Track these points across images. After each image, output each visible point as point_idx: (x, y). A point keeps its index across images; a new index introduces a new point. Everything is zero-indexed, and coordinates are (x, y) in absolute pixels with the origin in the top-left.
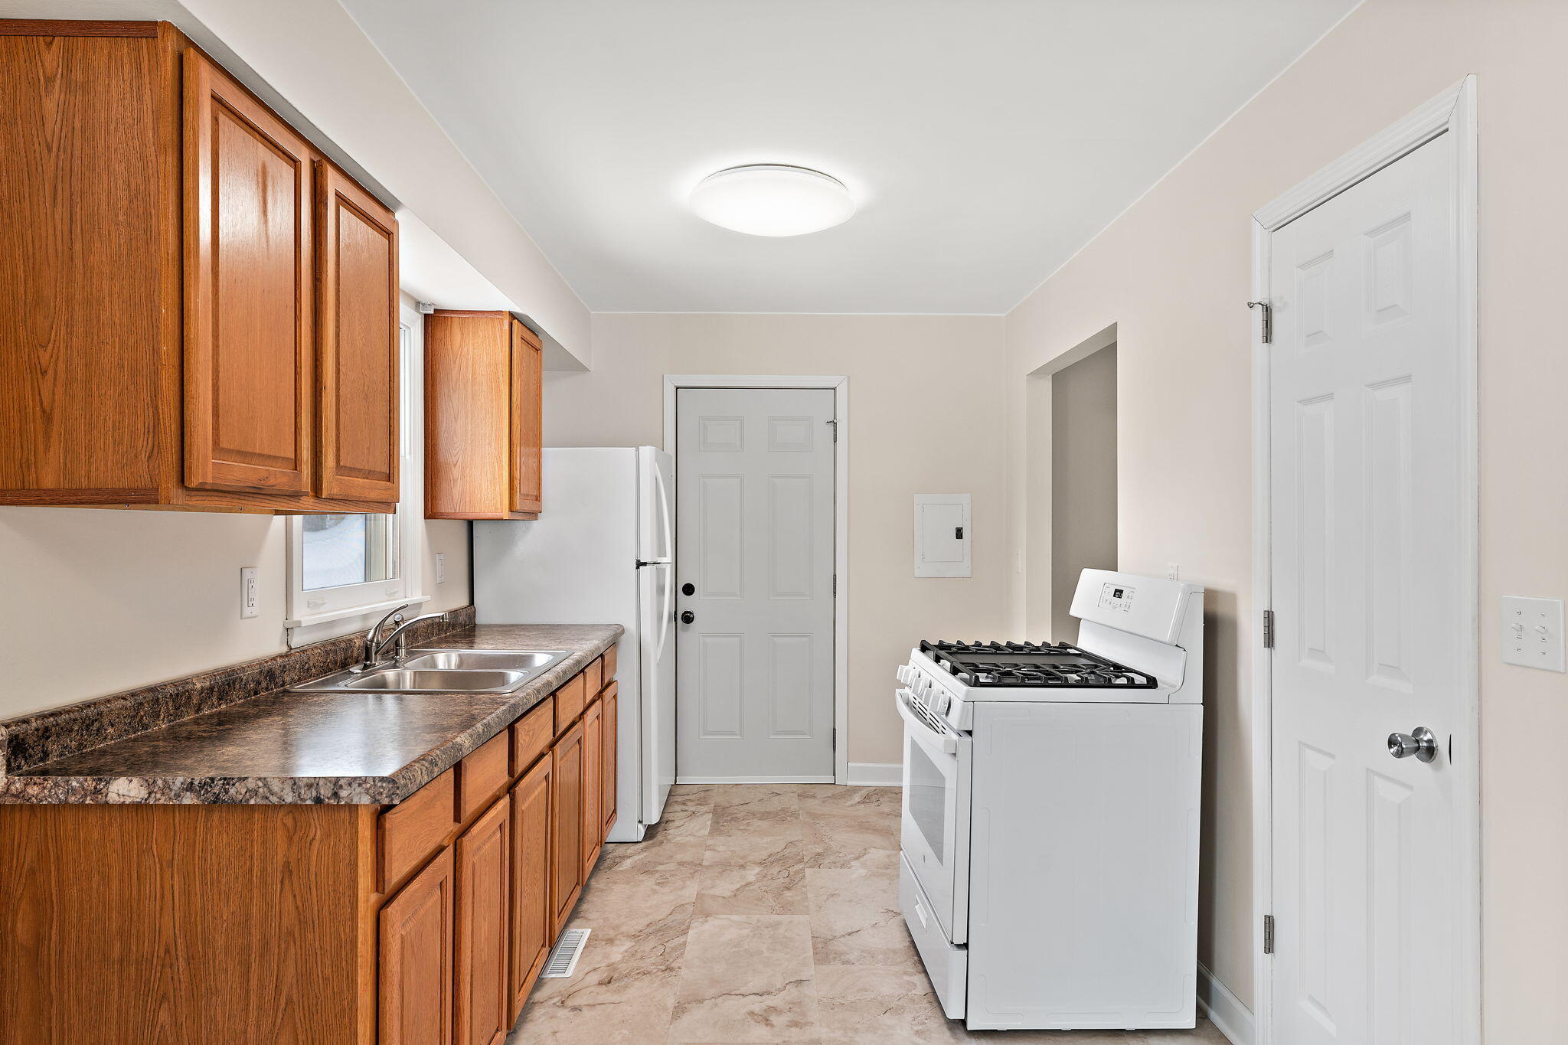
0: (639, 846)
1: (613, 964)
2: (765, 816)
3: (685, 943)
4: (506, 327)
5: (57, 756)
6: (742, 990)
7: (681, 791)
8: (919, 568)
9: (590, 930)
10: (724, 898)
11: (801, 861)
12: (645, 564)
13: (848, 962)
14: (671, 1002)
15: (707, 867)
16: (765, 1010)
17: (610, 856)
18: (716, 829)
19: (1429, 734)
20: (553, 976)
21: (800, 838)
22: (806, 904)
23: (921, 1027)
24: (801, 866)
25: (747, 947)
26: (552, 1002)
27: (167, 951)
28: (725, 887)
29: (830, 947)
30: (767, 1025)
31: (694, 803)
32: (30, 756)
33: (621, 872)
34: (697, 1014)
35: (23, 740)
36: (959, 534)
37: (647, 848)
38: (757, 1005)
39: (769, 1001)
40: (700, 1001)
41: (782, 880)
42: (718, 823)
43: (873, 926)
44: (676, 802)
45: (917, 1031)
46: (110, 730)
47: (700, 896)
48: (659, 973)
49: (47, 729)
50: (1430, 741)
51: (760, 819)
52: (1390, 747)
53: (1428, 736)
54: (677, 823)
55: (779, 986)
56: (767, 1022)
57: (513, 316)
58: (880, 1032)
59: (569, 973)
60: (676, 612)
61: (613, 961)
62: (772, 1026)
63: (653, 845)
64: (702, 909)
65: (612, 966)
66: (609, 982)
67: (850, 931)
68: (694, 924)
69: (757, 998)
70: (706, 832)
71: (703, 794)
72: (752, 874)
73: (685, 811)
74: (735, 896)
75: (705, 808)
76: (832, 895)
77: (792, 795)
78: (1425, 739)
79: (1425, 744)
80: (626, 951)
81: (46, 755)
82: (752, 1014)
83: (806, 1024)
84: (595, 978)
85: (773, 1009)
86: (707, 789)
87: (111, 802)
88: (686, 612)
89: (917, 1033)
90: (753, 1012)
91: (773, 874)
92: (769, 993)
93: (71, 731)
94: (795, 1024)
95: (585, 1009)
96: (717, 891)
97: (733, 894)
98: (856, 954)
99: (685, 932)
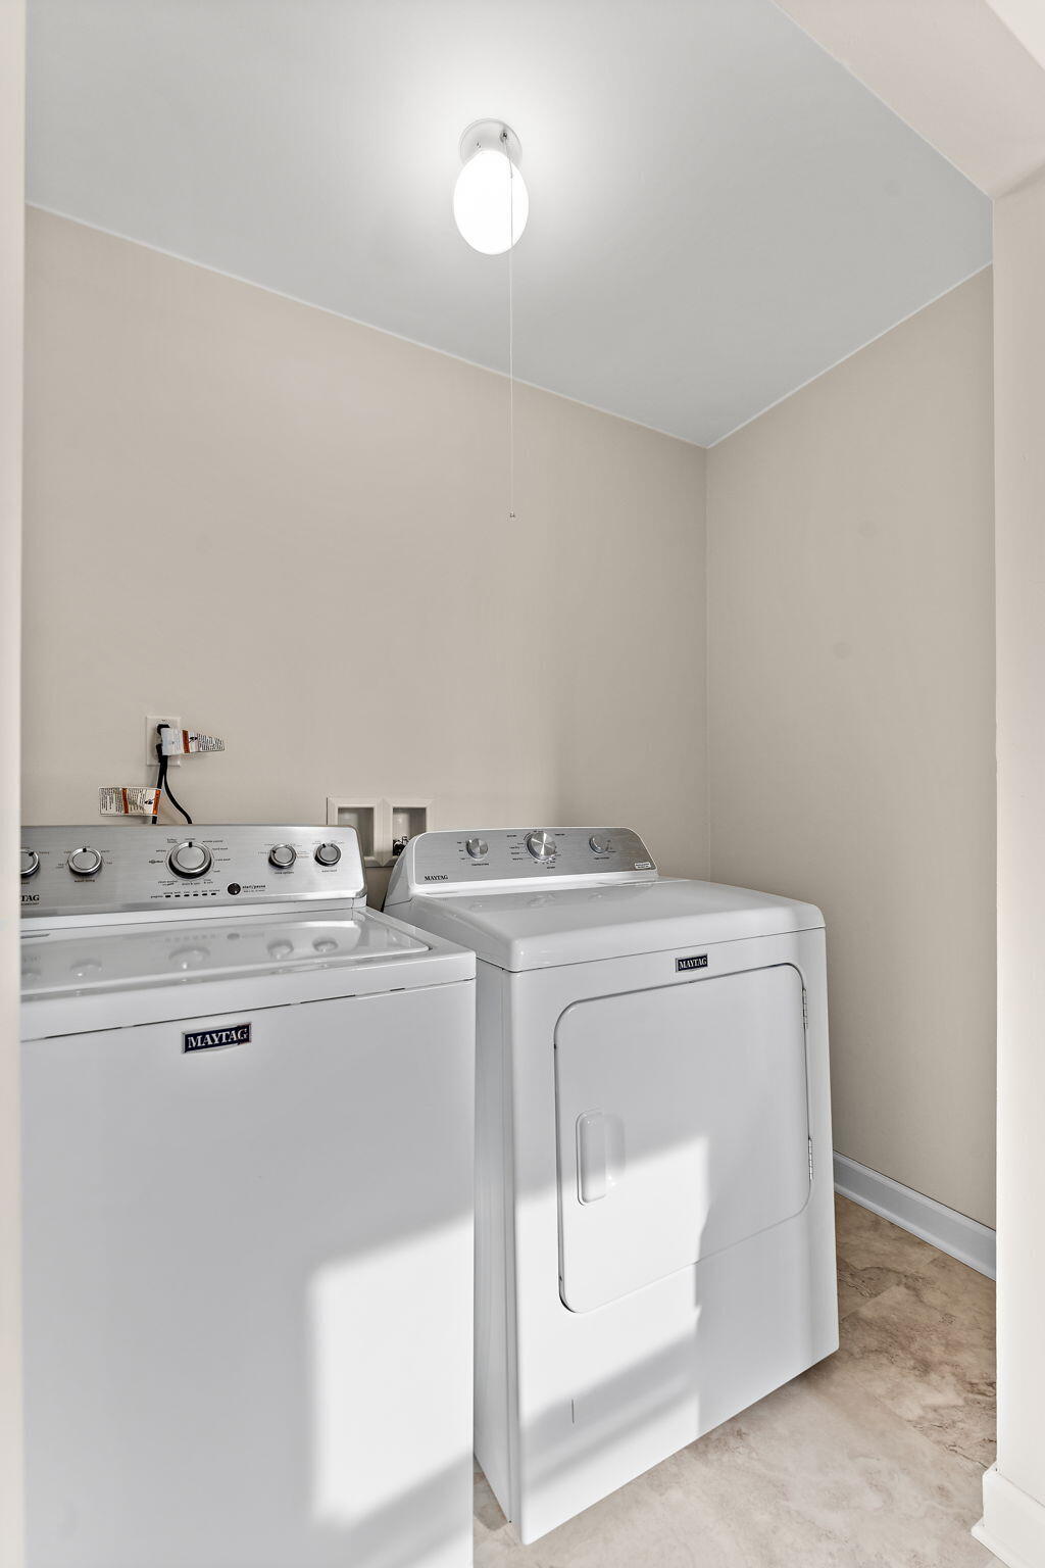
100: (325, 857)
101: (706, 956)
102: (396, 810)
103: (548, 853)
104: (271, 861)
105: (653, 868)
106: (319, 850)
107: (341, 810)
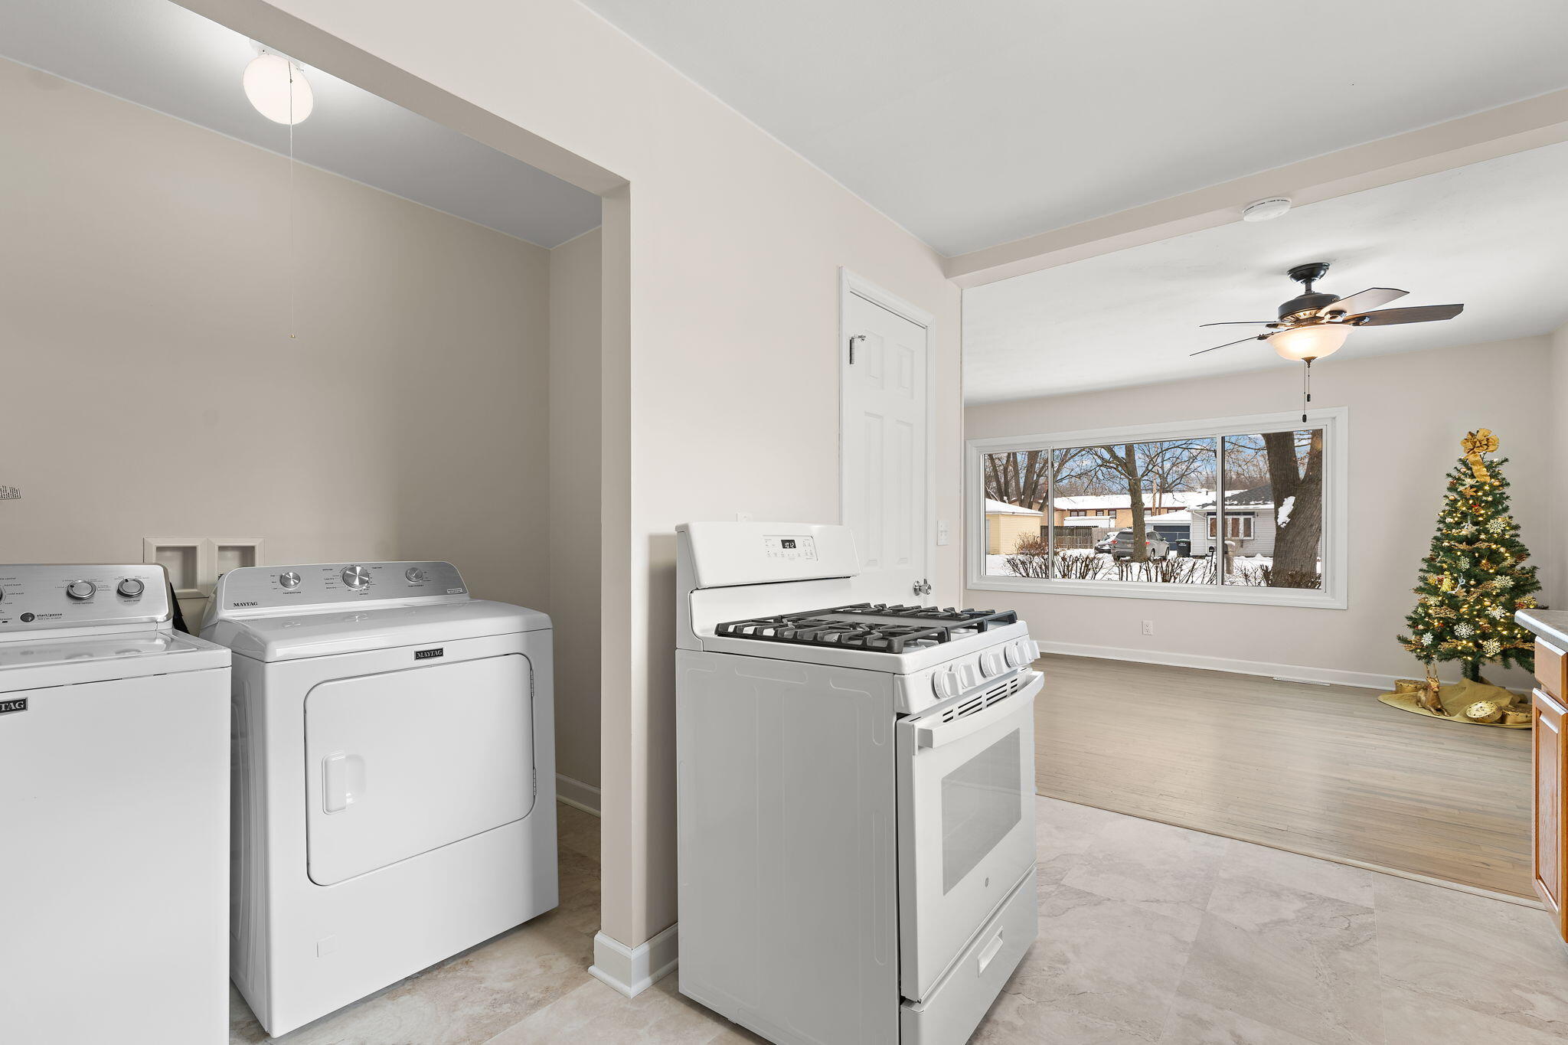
58: (1106, 978)
100: (127, 589)
101: (442, 649)
102: (222, 548)
103: (362, 582)
104: (69, 594)
105: (464, 592)
106: (121, 584)
107: (160, 549)
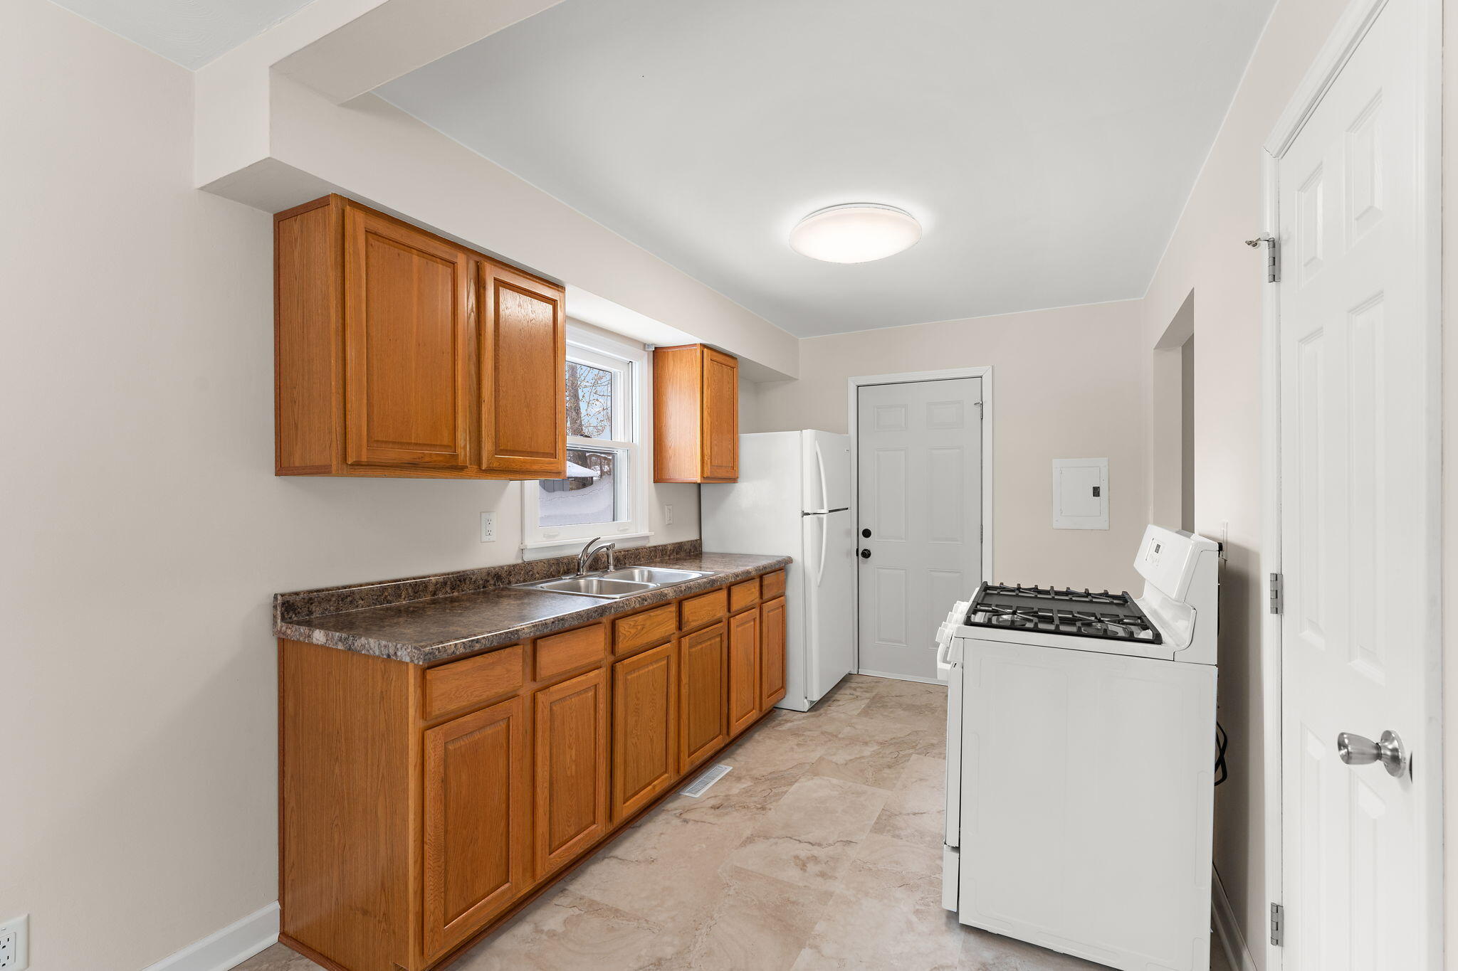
0: (804, 715)
1: (729, 795)
2: (909, 708)
3: (787, 791)
4: (699, 354)
5: (319, 614)
6: (802, 838)
7: (859, 679)
8: (1057, 521)
9: (731, 768)
10: (837, 764)
11: (913, 747)
12: (808, 514)
13: (898, 837)
14: (748, 833)
15: (840, 739)
16: (808, 858)
17: (780, 718)
18: (866, 712)
19: (1396, 742)
20: (687, 794)
21: (925, 729)
22: (895, 782)
23: (923, 908)
24: (911, 751)
25: (828, 805)
26: (675, 812)
27: (338, 733)
28: (841, 757)
29: (891, 821)
30: (801, 869)
31: (862, 690)
32: (299, 613)
33: (780, 731)
34: (760, 846)
35: (293, 604)
36: (1096, 492)
37: (808, 717)
38: (804, 851)
39: (816, 851)
40: (767, 838)
41: (889, 759)
42: (869, 707)
43: (938, 812)
44: (850, 687)
45: (918, 910)
46: (361, 602)
47: (821, 759)
48: (755, 810)
49: (311, 599)
50: (1395, 750)
51: (904, 710)
52: (1340, 749)
53: (1396, 744)
54: (840, 703)
55: (831, 842)
56: (803, 867)
57: (704, 346)
58: (886, 901)
59: (697, 796)
60: (857, 550)
61: (731, 793)
62: (805, 871)
63: (812, 716)
64: (814, 770)
65: (727, 797)
66: (718, 808)
67: (917, 811)
68: (803, 780)
69: (810, 846)
70: (855, 713)
71: (873, 684)
72: (867, 751)
73: (853, 695)
74: (846, 764)
75: (868, 695)
76: (921, 780)
77: (941, 694)
78: (1390, 747)
79: (1389, 753)
80: (744, 788)
81: (311, 613)
82: (797, 857)
83: (830, 877)
84: (712, 802)
85: (815, 859)
86: (878, 681)
87: (315, 641)
88: (865, 550)
89: (917, 912)
90: (798, 857)
91: (885, 753)
92: (820, 845)
93: (330, 600)
94: (823, 875)
95: (690, 823)
96: (834, 759)
97: (845, 762)
98: (909, 831)
99: (791, 784)
